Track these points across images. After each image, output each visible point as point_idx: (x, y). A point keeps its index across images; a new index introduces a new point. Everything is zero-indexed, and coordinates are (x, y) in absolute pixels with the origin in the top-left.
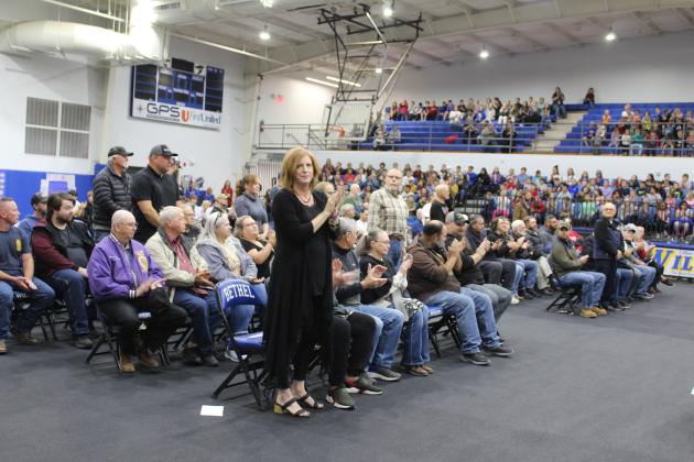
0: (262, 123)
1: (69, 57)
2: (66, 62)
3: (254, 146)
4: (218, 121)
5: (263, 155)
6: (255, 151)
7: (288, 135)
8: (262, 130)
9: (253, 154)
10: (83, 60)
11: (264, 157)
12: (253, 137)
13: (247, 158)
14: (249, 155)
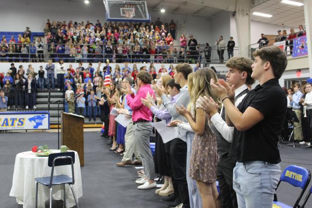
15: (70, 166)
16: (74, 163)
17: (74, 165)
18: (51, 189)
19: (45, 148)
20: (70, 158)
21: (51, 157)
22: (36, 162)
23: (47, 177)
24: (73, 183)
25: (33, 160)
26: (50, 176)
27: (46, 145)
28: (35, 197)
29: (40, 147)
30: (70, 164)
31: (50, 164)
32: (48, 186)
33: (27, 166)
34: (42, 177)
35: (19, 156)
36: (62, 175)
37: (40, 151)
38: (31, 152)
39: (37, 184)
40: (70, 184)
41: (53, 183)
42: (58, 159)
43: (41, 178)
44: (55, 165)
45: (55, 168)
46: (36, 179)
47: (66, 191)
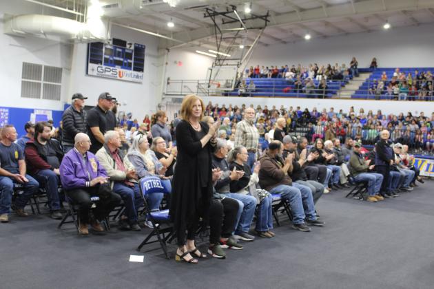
0: (169, 79)
1: (49, 37)
2: (47, 40)
3: (164, 94)
4: (141, 77)
5: (169, 99)
6: (164, 96)
7: (185, 87)
8: (168, 83)
9: (163, 99)
10: (57, 39)
11: (170, 100)
12: (163, 88)
13: (159, 101)
14: (161, 99)
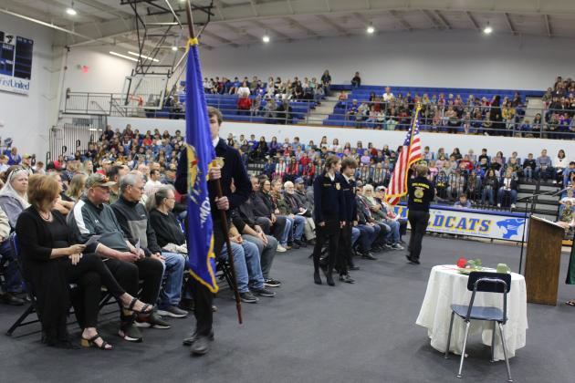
0: (68, 91)
3: (61, 111)
4: (27, 87)
5: (69, 120)
6: (61, 116)
7: (92, 102)
8: (68, 97)
9: (59, 119)
11: (70, 121)
12: (60, 103)
13: (54, 122)
14: (56, 119)
15: (502, 295)
16: (508, 291)
17: (508, 294)
18: (468, 324)
19: (477, 264)
20: (501, 283)
21: (474, 276)
22: (457, 280)
23: (464, 306)
24: (503, 322)
25: (452, 277)
26: (468, 305)
27: (479, 260)
28: (448, 332)
29: (469, 262)
30: (501, 291)
31: (470, 287)
32: (464, 318)
33: (443, 285)
34: (462, 304)
35: (436, 269)
36: (493, 308)
37: (468, 267)
38: (456, 267)
39: (453, 313)
40: (499, 322)
41: (471, 315)
42: (483, 282)
43: (460, 306)
44: (478, 290)
45: (478, 293)
46: (452, 306)
47: (497, 333)
